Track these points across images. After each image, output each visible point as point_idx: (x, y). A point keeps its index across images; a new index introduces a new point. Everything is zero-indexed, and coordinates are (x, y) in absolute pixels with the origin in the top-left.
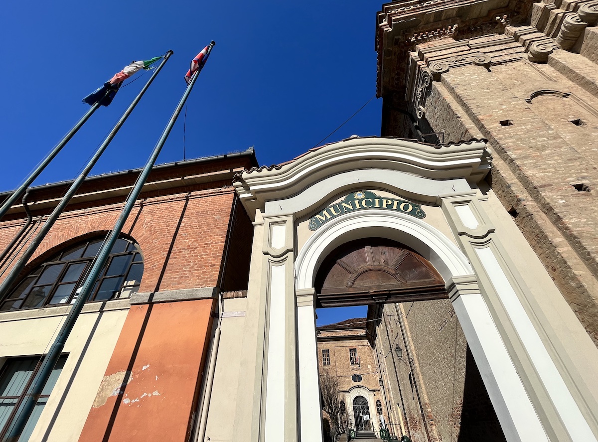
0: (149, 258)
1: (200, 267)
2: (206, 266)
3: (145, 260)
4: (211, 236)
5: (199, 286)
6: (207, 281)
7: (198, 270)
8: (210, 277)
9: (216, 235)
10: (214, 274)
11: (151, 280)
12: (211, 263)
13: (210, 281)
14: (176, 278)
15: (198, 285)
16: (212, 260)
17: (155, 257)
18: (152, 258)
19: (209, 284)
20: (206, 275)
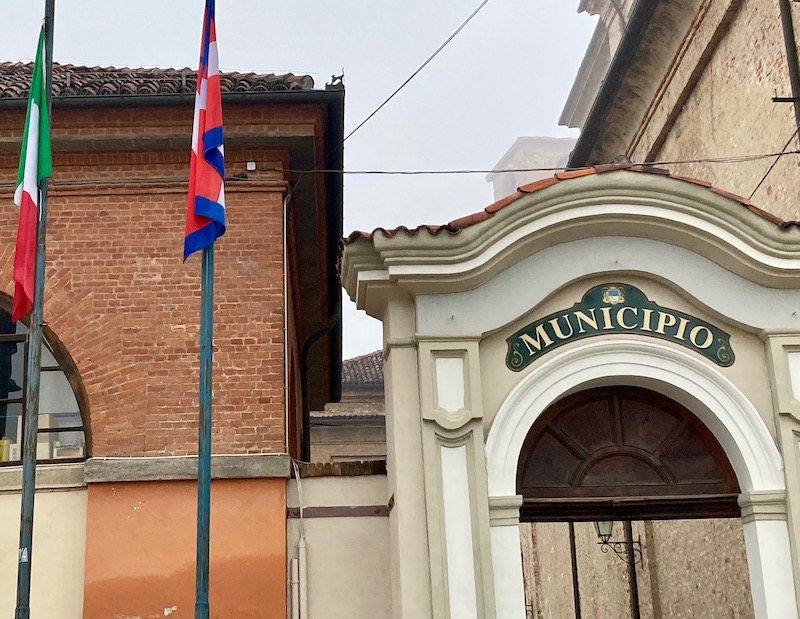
0: (92, 368)
1: (236, 402)
2: (248, 401)
3: (83, 372)
4: (244, 320)
5: (243, 449)
6: (258, 438)
7: (232, 409)
8: (265, 429)
9: (258, 319)
10: (273, 422)
11: (117, 426)
12: (260, 393)
13: (267, 437)
14: (180, 425)
15: (241, 446)
16: (260, 386)
17: (109, 366)
18: (100, 368)
19: (266, 445)
20: (255, 423)
